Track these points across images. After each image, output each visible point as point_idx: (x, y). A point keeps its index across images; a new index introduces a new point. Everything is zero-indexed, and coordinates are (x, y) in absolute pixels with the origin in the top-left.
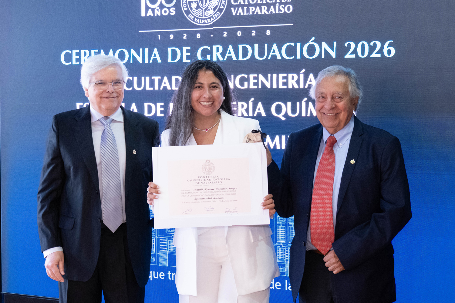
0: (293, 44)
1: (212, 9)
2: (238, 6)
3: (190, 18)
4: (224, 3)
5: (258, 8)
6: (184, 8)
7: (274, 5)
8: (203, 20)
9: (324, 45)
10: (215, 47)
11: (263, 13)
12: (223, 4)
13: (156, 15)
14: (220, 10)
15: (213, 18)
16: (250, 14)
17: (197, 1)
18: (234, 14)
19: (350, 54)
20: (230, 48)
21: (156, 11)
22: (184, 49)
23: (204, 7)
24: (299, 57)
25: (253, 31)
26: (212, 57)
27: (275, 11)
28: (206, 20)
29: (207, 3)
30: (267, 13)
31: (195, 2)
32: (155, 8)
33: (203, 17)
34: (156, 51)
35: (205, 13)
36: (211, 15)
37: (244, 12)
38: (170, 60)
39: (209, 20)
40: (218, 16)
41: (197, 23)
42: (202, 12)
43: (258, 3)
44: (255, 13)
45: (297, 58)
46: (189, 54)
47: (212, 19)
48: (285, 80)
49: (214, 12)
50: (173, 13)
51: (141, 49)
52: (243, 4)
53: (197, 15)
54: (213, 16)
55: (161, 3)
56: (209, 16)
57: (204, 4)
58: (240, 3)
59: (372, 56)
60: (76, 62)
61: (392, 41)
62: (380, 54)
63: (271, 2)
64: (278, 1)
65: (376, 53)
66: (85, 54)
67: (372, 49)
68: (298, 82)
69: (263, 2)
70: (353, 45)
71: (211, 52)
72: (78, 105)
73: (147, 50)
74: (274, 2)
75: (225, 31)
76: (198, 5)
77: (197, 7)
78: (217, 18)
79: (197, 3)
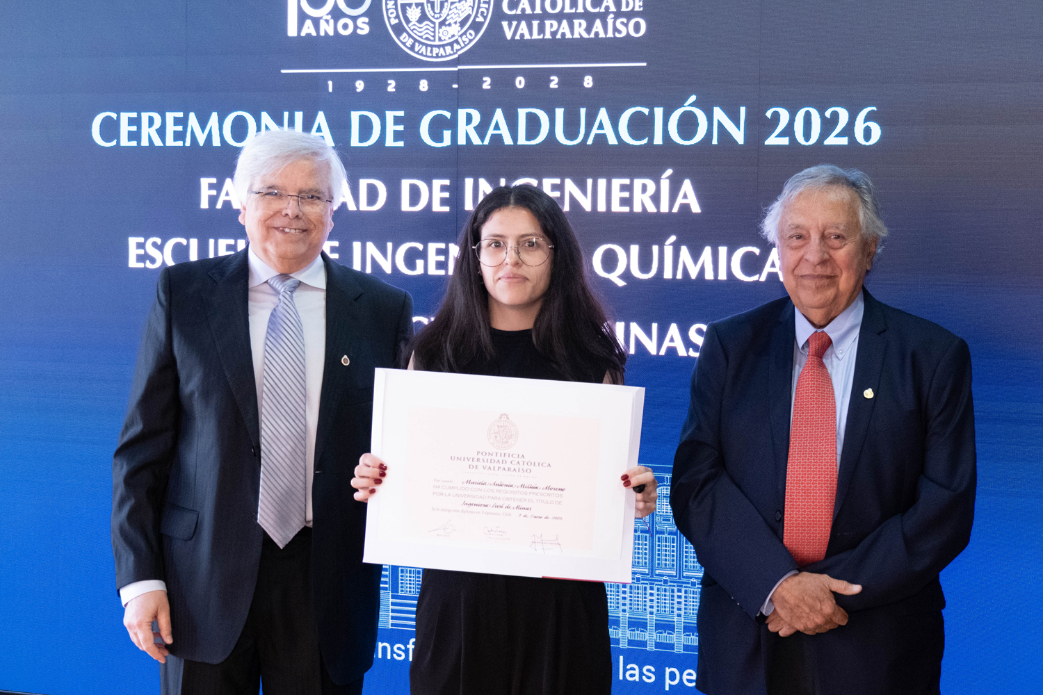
0: (646, 111)
1: (455, 23)
2: (519, 18)
3: (404, 44)
4: (485, 11)
5: (565, 23)
6: (389, 18)
7: (603, 17)
8: (434, 49)
9: (719, 114)
10: (462, 113)
11: (576, 36)
12: (482, 13)
13: (322, 34)
14: (476, 26)
15: (458, 43)
16: (545, 37)
17: (422, 5)
18: (509, 35)
19: (777, 137)
20: (499, 115)
21: (322, 23)
22: (390, 115)
23: (437, 18)
24: (658, 140)
25: (552, 78)
26: (454, 137)
27: (606, 31)
29: (444, 9)
30: (585, 35)
32: (321, 18)
33: (434, 40)
34: (321, 118)
35: (439, 32)
36: (453, 36)
37: (531, 33)
38: (355, 142)
39: (448, 49)
40: (471, 40)
41: (422, 54)
42: (433, 30)
43: (565, 12)
44: (559, 36)
45: (655, 143)
46: (401, 128)
47: (456, 47)
48: (626, 194)
49: (461, 29)
50: (364, 30)
51: (286, 114)
52: (531, 13)
53: (421, 37)
54: (460, 40)
55: (336, 7)
56: (449, 38)
57: (437, 11)
58: (523, 10)
59: (827, 142)
60: (129, 141)
61: (875, 108)
62: (846, 138)
63: (597, 10)
64: (613, 9)
65: (837, 136)
66: (151, 121)
67: (829, 125)
68: (656, 198)
69: (576, 9)
70: (784, 115)
71: (452, 124)
72: (133, 241)
73: (299, 116)
74: (603, 10)
75: (486, 76)
76: (423, 12)
77: (420, 18)
78: (468, 44)
79: (420, 7)
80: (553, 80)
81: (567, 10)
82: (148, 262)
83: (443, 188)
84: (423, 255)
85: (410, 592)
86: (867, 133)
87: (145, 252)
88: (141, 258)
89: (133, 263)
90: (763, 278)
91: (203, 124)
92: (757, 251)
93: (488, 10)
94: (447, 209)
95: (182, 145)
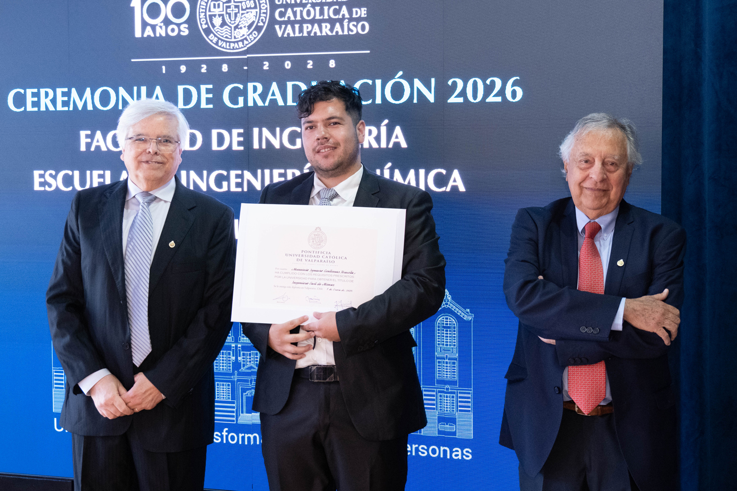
1: (245, 27)
2: (286, 23)
3: (211, 41)
4: (264, 18)
5: (316, 26)
6: (201, 24)
7: (341, 21)
8: (231, 44)
9: (417, 83)
10: (250, 86)
11: (324, 34)
12: (262, 20)
13: (158, 35)
14: (258, 29)
15: (247, 40)
16: (304, 35)
17: (222, 15)
18: (280, 34)
19: (455, 97)
20: (274, 87)
21: (158, 28)
22: (203, 88)
23: (233, 24)
24: (378, 101)
25: (308, 62)
26: (246, 101)
27: (343, 30)
28: (236, 44)
29: (237, 18)
30: (330, 34)
31: (220, 15)
32: (157, 25)
33: (231, 38)
34: (158, 90)
35: (234, 33)
36: (243, 35)
37: (294, 32)
38: (181, 105)
39: (240, 44)
40: (255, 37)
41: (223, 48)
42: (230, 32)
43: (316, 18)
44: (312, 34)
45: (376, 103)
46: (211, 96)
47: (246, 42)
49: (249, 31)
50: (185, 32)
51: (135, 88)
52: (294, 19)
53: (223, 36)
54: (248, 38)
55: (166, 17)
56: (241, 37)
57: (233, 19)
58: (289, 18)
59: (488, 100)
60: (32, 107)
61: (518, 78)
62: (500, 97)
63: (337, 17)
64: (347, 16)
65: (494, 96)
66: (47, 94)
67: (488, 89)
68: (378, 139)
69: (324, 17)
70: (460, 83)
71: (244, 93)
72: (36, 173)
73: (144, 89)
74: (341, 17)
75: (265, 61)
76: (223, 20)
77: (221, 24)
78: (253, 40)
79: (221, 17)
80: (309, 63)
81: (318, 17)
82: (47, 186)
83: (239, 135)
84: (227, 178)
85: (223, 398)
86: (514, 94)
87: (45, 180)
88: (41, 184)
89: (37, 187)
90: (448, 189)
91: (81, 96)
92: (444, 172)
93: (266, 18)
94: (242, 148)
95: (67, 110)
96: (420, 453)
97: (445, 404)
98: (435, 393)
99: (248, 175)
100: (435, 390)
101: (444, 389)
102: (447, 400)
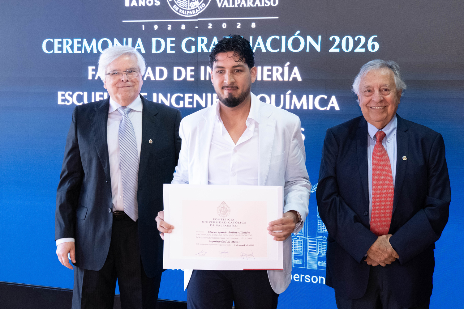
0: (278, 37)
1: (197, 0)
3: (175, 9)
5: (243, 0)
8: (188, 11)
9: (309, 39)
10: (199, 39)
11: (248, 6)
13: (140, 5)
14: (205, 2)
15: (198, 9)
16: (235, 7)
18: (219, 6)
19: (334, 48)
20: (215, 40)
21: (140, 1)
22: (169, 40)
24: (283, 50)
25: (238, 24)
26: (196, 49)
27: (261, 4)
28: (191, 11)
30: (252, 6)
33: (188, 8)
34: (139, 41)
35: (190, 5)
36: (196, 6)
37: (229, 4)
38: (154, 51)
39: (194, 11)
40: (203, 7)
41: (182, 14)
42: (187, 3)
44: (241, 6)
46: (173, 45)
47: (197, 11)
48: (270, 73)
49: (199, 3)
50: (158, 3)
51: (125, 39)
53: (182, 6)
54: (198, 8)
56: (194, 7)
59: (356, 51)
60: (58, 51)
61: (376, 36)
62: (364, 49)
65: (360, 48)
66: (67, 43)
67: (356, 44)
68: (282, 75)
70: (338, 39)
71: (195, 44)
72: (60, 93)
73: (130, 40)
75: (210, 23)
78: (202, 9)
82: (66, 102)
83: (192, 71)
84: (183, 99)
86: (373, 47)
87: (65, 98)
88: (63, 100)
89: (60, 102)
90: (328, 108)
91: (89, 43)
92: (326, 97)
94: (193, 79)
95: (81, 53)
96: (305, 280)
97: (323, 249)
98: (316, 242)
99: (196, 97)
100: (316, 239)
101: (322, 239)
102: (324, 246)
